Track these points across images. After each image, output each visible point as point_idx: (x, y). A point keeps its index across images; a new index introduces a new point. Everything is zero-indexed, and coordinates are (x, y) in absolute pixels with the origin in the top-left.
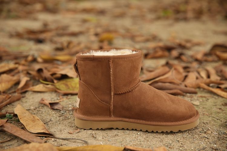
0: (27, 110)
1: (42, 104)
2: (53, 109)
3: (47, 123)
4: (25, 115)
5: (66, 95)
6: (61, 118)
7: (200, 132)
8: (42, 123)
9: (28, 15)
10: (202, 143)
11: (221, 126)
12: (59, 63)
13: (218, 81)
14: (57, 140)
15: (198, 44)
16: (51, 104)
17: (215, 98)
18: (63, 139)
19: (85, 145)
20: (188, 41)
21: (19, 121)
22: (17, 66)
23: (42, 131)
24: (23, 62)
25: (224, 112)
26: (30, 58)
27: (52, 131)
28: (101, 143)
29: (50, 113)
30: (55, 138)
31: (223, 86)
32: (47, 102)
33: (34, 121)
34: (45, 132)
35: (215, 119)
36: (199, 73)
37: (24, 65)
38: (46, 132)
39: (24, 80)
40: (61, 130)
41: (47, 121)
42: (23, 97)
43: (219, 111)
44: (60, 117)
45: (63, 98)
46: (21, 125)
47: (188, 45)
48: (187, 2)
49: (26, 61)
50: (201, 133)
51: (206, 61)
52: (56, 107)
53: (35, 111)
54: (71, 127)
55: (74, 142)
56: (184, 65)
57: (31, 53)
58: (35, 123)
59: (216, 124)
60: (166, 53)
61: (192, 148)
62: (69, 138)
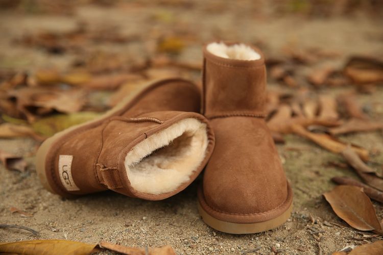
2: (11, 170)
6: (15, 186)
11: (305, 205)
13: (332, 122)
16: (10, 161)
17: (316, 153)
25: (321, 178)
31: (335, 131)
32: (4, 156)
35: (300, 192)
36: (302, 106)
43: (313, 176)
52: (17, 165)
59: (298, 201)
61: (233, 249)
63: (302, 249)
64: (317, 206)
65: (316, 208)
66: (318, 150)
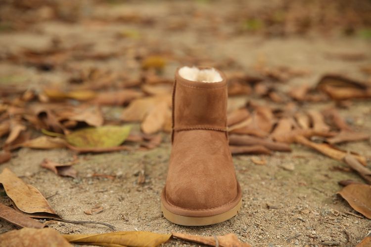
0: (19, 177)
1: (44, 167)
2: (62, 176)
3: (51, 197)
4: (15, 184)
5: (84, 153)
6: (74, 190)
7: (293, 212)
8: (42, 198)
9: (28, 26)
10: (295, 228)
11: (325, 202)
12: (75, 103)
13: (326, 133)
14: (66, 224)
15: (300, 75)
16: (59, 168)
17: (320, 160)
18: (75, 223)
19: (109, 232)
20: (283, 70)
21: (6, 195)
22: (5, 107)
23: (42, 211)
24: (16, 101)
25: (332, 180)
26: (28, 96)
27: (58, 210)
28: (136, 229)
29: (57, 183)
30: (63, 221)
31: (332, 141)
32: (52, 165)
33: (29, 194)
34: (47, 212)
35: (317, 192)
36: (296, 119)
37: (17, 106)
38: (49, 212)
39: (16, 129)
40: (73, 209)
41: (51, 194)
42: (14, 157)
43: (323, 178)
44: (72, 188)
45: (78, 158)
46: (9, 201)
47: (284, 76)
48: (286, 8)
49: (21, 99)
50: (293, 214)
51: (310, 101)
52: (66, 173)
53: (32, 179)
54: (88, 204)
55: (93, 227)
56: (274, 107)
57: (31, 86)
58: (31, 198)
59: (318, 198)
60: (248, 89)
62: (85, 221)
63: (334, 235)
64: (335, 203)
65: (334, 204)
66: (321, 157)
